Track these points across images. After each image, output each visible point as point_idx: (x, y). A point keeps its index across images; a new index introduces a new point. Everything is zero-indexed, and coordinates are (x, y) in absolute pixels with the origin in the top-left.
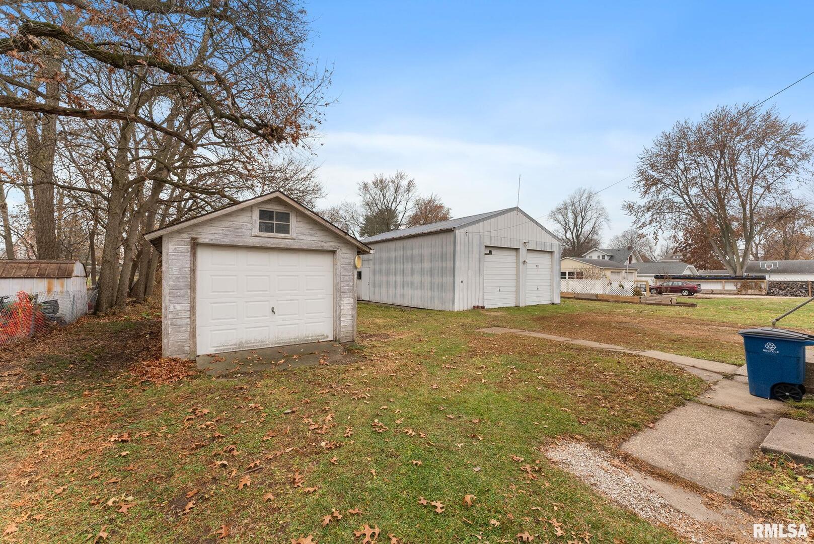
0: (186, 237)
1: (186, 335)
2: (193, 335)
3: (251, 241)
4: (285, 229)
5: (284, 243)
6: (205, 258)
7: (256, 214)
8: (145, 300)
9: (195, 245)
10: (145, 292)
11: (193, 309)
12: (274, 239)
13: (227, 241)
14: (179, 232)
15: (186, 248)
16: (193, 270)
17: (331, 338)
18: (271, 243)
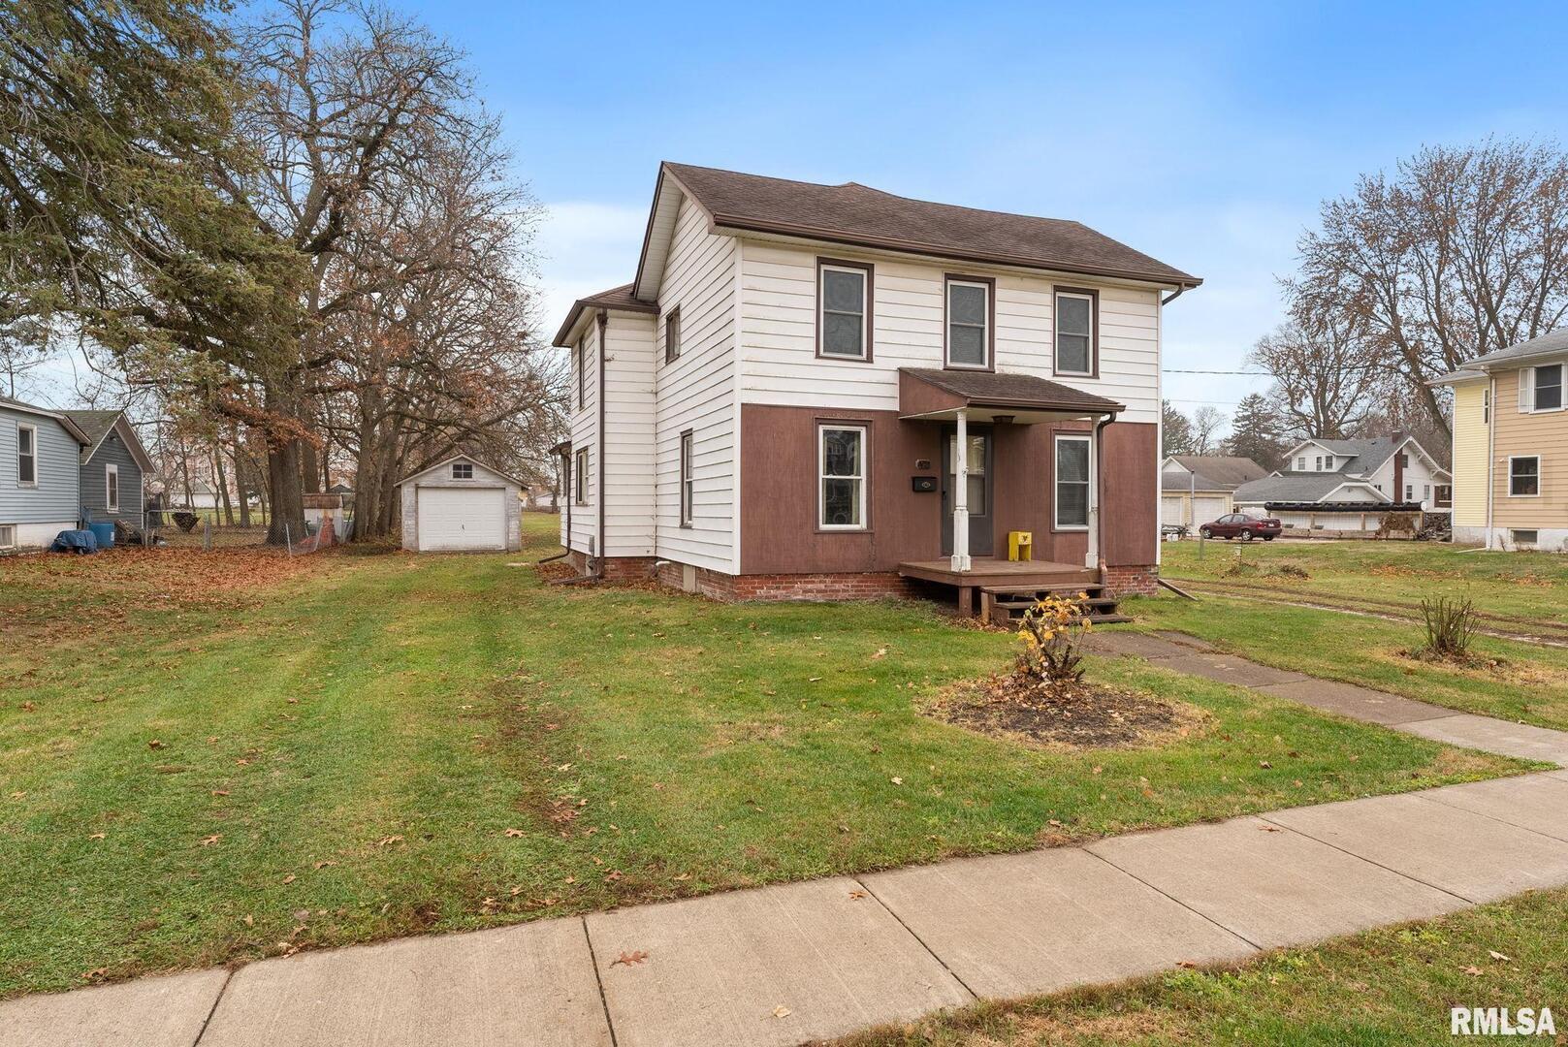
0: (413, 484)
1: (414, 538)
2: (417, 538)
3: (448, 484)
4: (469, 476)
5: (468, 484)
6: (422, 494)
7: (451, 467)
8: (390, 533)
9: (417, 487)
10: (390, 525)
11: (417, 523)
12: (463, 482)
13: (434, 485)
14: (409, 481)
15: (413, 490)
16: (417, 502)
17: (503, 548)
18: (460, 485)
